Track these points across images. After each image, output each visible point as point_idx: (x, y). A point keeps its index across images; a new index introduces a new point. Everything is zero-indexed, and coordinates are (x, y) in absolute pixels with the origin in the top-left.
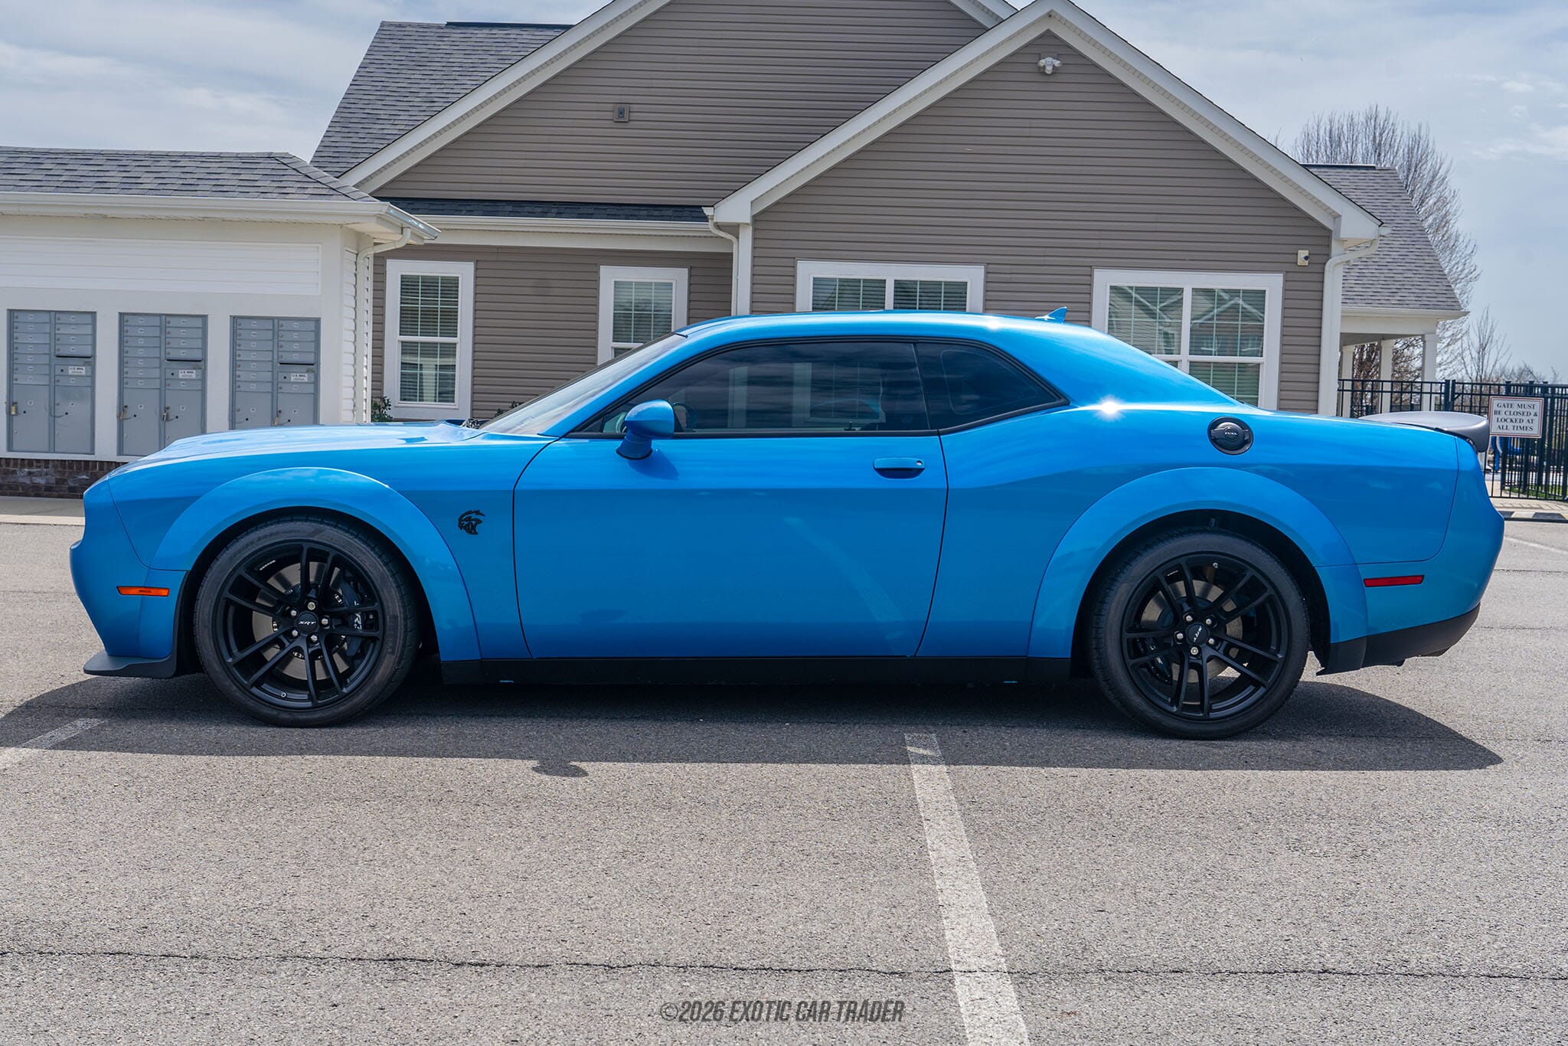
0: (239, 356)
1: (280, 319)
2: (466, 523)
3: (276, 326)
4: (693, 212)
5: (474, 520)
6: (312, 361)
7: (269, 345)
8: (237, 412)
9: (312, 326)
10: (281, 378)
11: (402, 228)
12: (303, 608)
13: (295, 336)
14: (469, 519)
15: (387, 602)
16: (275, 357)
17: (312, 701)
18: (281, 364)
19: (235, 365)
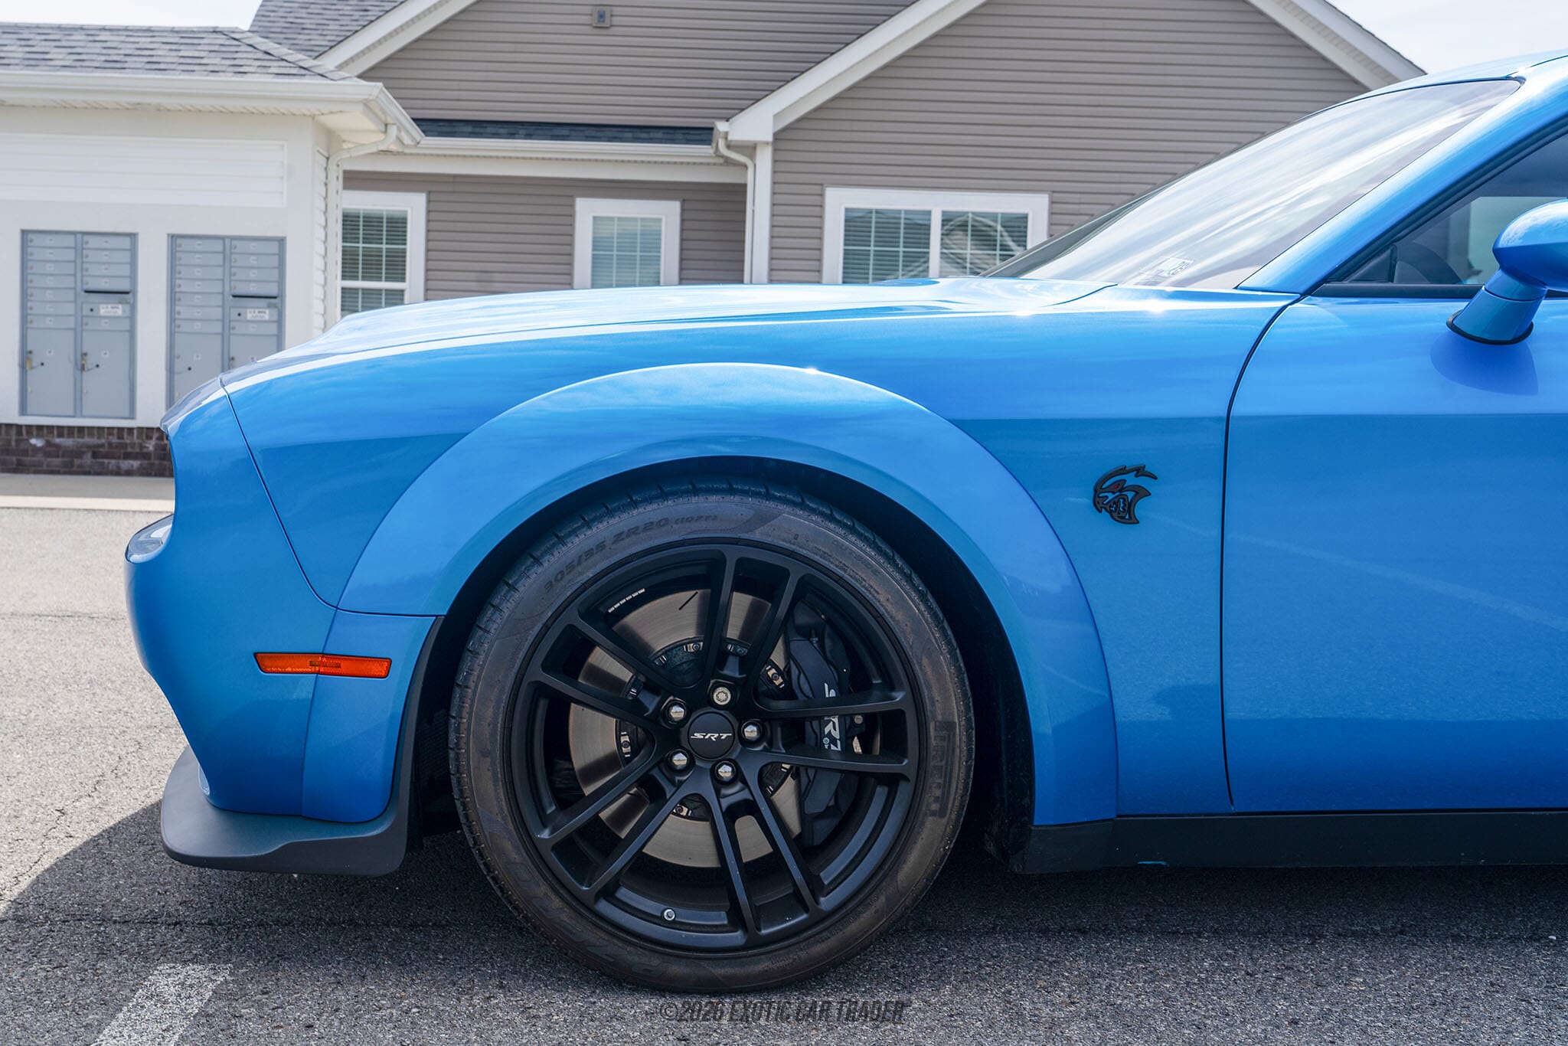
0: (180, 286)
1: (233, 238)
2: (1111, 496)
3: (228, 247)
4: (702, 134)
5: (1133, 488)
6: (274, 292)
7: (218, 273)
8: (176, 360)
9: (274, 248)
10: (234, 316)
11: (386, 125)
12: (698, 701)
13: (252, 260)
14: (1120, 487)
15: (930, 688)
16: (227, 288)
17: (745, 929)
18: (234, 296)
19: (173, 298)
